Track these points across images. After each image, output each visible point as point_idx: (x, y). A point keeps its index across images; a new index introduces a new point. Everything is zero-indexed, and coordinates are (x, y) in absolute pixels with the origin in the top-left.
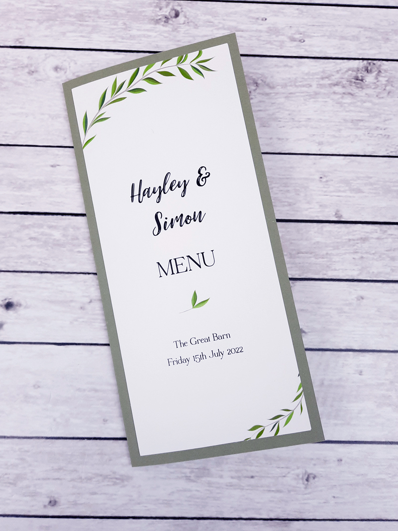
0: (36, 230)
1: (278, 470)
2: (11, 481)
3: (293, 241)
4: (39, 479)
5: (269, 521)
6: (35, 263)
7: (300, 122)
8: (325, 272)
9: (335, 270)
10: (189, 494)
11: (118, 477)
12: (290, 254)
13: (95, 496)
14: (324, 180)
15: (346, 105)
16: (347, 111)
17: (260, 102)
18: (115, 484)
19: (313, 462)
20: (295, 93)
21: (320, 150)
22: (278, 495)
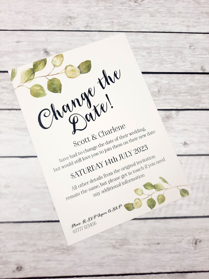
0: (6, 82)
1: (175, 238)
3: (175, 86)
4: (9, 252)
5: (172, 274)
6: (5, 104)
7: (174, 14)
8: (197, 105)
9: (204, 103)
10: (115, 258)
11: (65, 248)
12: (174, 94)
13: (49, 263)
14: (192, 48)
15: (202, 4)
16: (203, 7)
17: (149, 2)
18: (63, 253)
19: (199, 231)
21: (188, 30)
22: (177, 255)
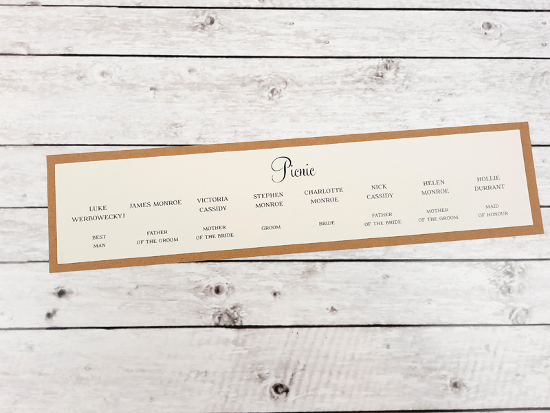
7: (326, 116)
8: (352, 253)
9: (362, 251)
15: (368, 100)
16: (369, 105)
17: (290, 99)
20: (321, 90)
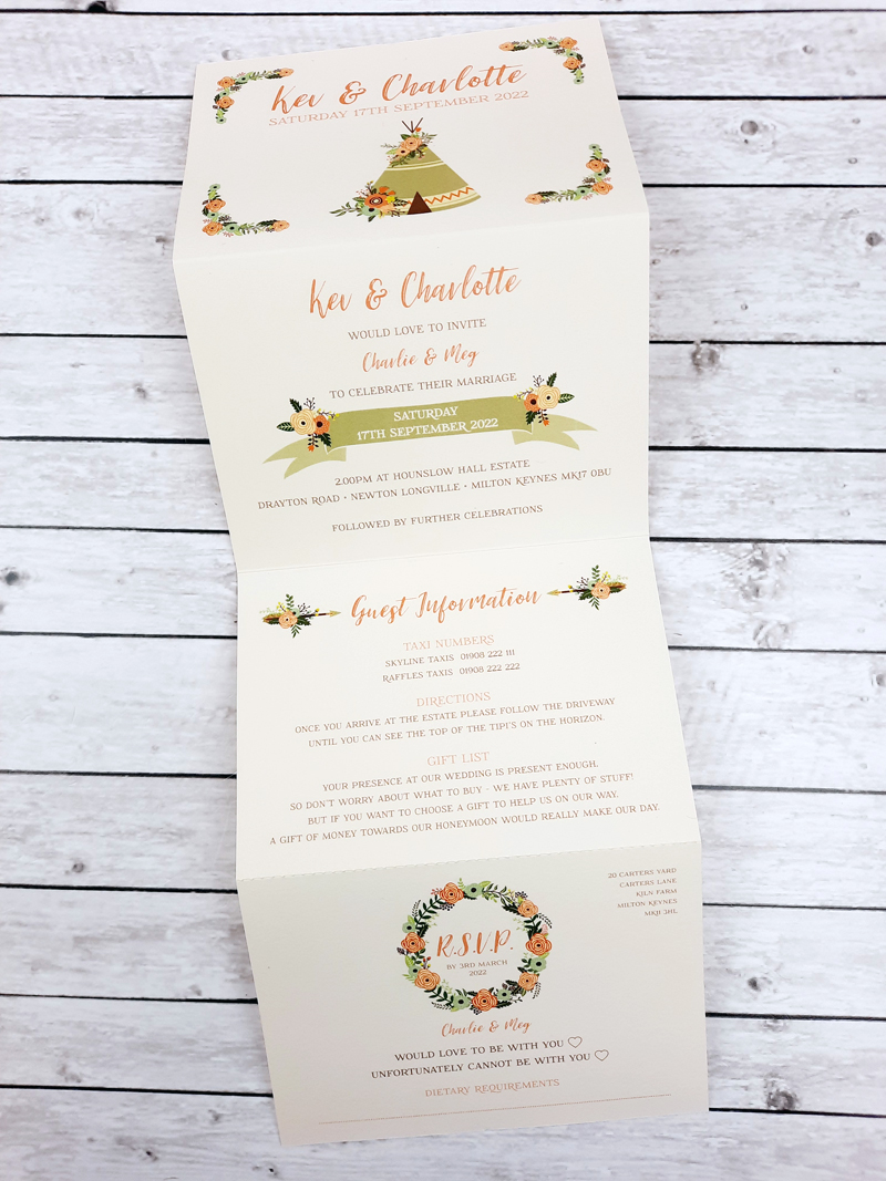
0: (50, 464)
2: (18, 836)
4: (58, 833)
6: (49, 514)
11: (174, 831)
13: (139, 859)
18: (170, 841)
